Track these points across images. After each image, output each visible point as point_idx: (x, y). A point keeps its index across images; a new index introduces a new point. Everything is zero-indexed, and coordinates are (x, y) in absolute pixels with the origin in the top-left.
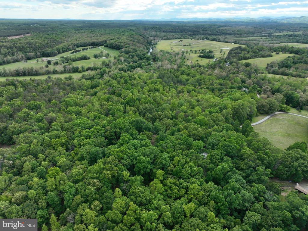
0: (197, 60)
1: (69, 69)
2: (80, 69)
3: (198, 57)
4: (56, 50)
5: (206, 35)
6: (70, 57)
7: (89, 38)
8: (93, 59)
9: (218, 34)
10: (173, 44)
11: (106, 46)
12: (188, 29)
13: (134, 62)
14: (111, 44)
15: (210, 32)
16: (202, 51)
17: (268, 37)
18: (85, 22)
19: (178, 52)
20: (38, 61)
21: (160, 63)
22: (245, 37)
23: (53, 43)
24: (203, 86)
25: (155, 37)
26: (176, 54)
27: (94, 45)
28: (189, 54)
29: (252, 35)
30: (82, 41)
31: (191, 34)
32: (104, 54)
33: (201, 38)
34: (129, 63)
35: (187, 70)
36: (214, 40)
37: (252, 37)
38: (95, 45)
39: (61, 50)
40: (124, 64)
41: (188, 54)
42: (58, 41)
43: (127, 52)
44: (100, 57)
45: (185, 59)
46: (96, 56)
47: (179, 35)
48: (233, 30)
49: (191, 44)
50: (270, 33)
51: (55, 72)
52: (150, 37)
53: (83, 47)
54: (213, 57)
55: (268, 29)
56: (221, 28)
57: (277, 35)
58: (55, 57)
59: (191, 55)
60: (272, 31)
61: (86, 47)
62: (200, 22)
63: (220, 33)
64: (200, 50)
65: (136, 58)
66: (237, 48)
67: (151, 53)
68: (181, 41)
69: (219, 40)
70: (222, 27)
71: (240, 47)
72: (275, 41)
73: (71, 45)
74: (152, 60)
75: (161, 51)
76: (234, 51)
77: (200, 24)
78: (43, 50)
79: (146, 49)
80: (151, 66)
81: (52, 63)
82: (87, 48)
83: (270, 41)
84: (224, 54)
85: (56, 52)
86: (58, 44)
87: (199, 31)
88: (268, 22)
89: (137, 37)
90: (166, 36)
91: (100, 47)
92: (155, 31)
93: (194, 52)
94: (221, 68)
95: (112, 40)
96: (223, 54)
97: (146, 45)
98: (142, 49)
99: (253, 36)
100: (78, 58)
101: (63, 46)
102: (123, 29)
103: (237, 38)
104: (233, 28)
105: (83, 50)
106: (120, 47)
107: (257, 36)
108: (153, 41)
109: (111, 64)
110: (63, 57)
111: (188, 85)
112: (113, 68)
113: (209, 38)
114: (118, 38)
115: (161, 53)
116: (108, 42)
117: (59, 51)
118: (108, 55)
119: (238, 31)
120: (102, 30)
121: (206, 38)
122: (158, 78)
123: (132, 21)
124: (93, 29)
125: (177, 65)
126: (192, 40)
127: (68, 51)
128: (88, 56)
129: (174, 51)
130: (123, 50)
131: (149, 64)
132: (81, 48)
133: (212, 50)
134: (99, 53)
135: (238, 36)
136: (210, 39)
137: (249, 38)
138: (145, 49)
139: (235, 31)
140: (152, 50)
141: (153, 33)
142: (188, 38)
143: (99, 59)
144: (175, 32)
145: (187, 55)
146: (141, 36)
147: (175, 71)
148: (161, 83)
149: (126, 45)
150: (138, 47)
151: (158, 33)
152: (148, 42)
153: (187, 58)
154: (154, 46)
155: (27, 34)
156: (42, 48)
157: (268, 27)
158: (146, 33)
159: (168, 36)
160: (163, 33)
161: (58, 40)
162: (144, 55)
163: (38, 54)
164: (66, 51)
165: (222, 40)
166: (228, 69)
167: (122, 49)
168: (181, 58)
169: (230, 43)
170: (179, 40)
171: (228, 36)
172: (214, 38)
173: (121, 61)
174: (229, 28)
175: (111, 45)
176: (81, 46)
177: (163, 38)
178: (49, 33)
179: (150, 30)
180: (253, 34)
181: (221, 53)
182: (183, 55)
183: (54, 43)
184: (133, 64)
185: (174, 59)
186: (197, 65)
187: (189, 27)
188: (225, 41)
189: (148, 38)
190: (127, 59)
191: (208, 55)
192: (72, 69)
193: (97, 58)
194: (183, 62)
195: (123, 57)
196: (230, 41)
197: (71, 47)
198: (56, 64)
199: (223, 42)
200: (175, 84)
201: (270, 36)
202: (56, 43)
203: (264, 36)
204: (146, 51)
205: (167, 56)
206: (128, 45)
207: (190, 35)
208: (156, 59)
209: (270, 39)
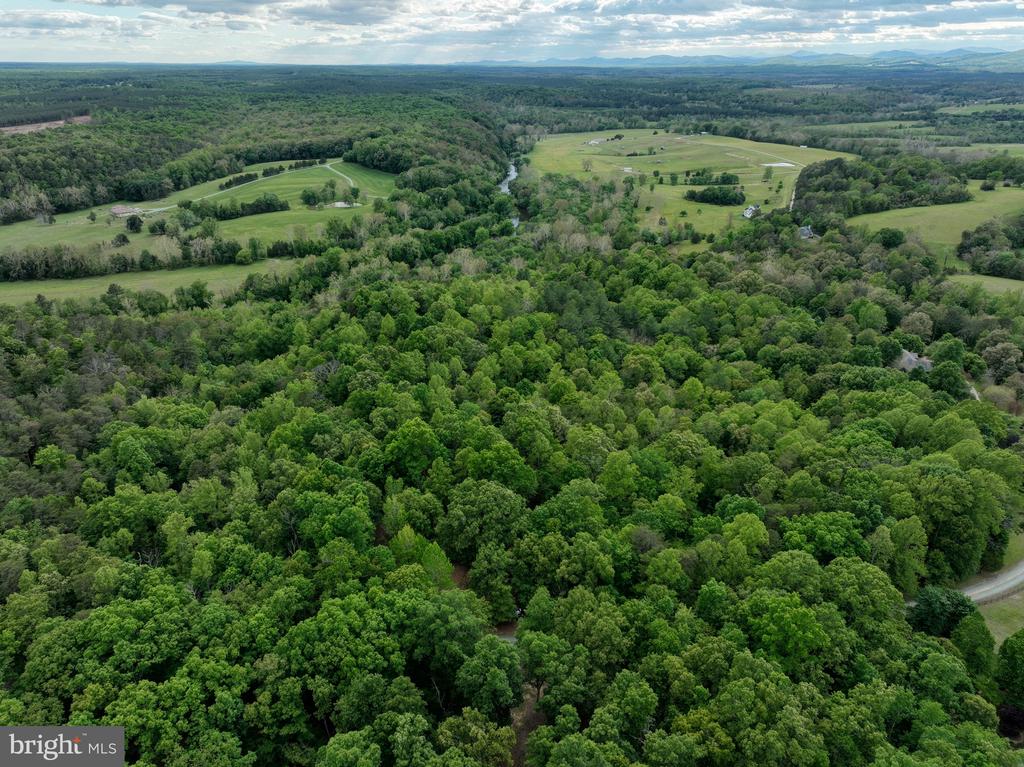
0: (684, 214)
1: (203, 252)
2: (245, 251)
3: (685, 198)
4: (168, 176)
5: (705, 116)
6: (212, 203)
7: (293, 130)
8: (298, 210)
9: (747, 113)
10: (592, 151)
11: (351, 160)
12: (639, 96)
13: (449, 221)
14: (368, 152)
15: (718, 104)
16: (698, 174)
17: (924, 122)
18: (291, 73)
19: (612, 183)
20: (93, 218)
21: (545, 228)
22: (842, 122)
23: (159, 148)
24: (730, 343)
25: (527, 123)
26: (604, 188)
27: (308, 155)
28: (652, 188)
29: (865, 114)
30: (266, 142)
31: (651, 113)
32: (340, 190)
33: (690, 127)
34: (430, 228)
35: (653, 266)
36: (737, 134)
37: (867, 122)
38: (312, 157)
39: (186, 177)
40: (410, 230)
41: (646, 189)
42: (179, 142)
43: (423, 185)
44: (326, 200)
45: (636, 206)
46: (310, 200)
47: (610, 116)
48: (798, 98)
49: (655, 150)
50: (924, 108)
51: (149, 264)
52: (508, 125)
53: (268, 161)
54: (738, 200)
55: (916, 94)
56: (754, 92)
57: (954, 116)
58: (161, 202)
59: (659, 189)
60: (929, 99)
61: (275, 165)
62: (679, 70)
63: (753, 108)
64: (688, 174)
65: (456, 206)
66: (829, 166)
67: (512, 186)
68: (619, 137)
69: (754, 133)
70: (755, 87)
71: (839, 163)
72: (951, 138)
73: (226, 156)
74: (515, 212)
75: (550, 177)
76: (821, 180)
77: (680, 76)
78: (117, 177)
79: (495, 169)
80: (514, 235)
81: (145, 227)
82: (281, 169)
83: (935, 137)
84: (780, 187)
85: (168, 184)
86: (179, 153)
87: (677, 103)
88: (911, 68)
89: (464, 125)
90: (563, 120)
91: (330, 164)
92: (530, 104)
93: (667, 179)
94: (784, 250)
95: (373, 136)
96: (775, 186)
97: (495, 154)
98: (480, 169)
99: (868, 117)
100: (243, 206)
101: (195, 162)
102: (415, 98)
103: (815, 127)
104: (796, 91)
105: (266, 173)
106: (401, 162)
107: (883, 119)
108: (520, 139)
109: (362, 232)
110: (187, 205)
111: (668, 335)
112: (368, 247)
113: (716, 128)
114: (395, 131)
115: (549, 185)
116: (356, 144)
117: (179, 179)
118: (355, 193)
119: (817, 100)
120: (344, 98)
121: (708, 128)
122: (539, 309)
123: (450, 69)
124: (313, 97)
125: (612, 235)
126: (655, 133)
127: (214, 179)
128: (282, 199)
129: (596, 179)
130: (410, 174)
131: (506, 231)
132: (257, 169)
133: (731, 172)
134: (323, 185)
135: (817, 117)
136: (720, 129)
137: (856, 127)
138: (489, 169)
139: (803, 100)
140: (518, 171)
141: (522, 109)
142: (643, 127)
143: (321, 208)
144: (594, 106)
145: (642, 192)
146: (476, 120)
147: (606, 264)
148: (552, 334)
149: (422, 154)
150: (464, 161)
151: (536, 110)
152: (501, 144)
153: (643, 202)
154: (523, 156)
155: (81, 115)
156: (117, 167)
157: (914, 86)
158: (496, 110)
159: (574, 121)
160: (554, 110)
161: (184, 137)
162: (486, 192)
163: (101, 190)
164: (206, 179)
165: (764, 134)
166: (813, 258)
167: (407, 169)
168: (623, 206)
169: (792, 144)
170: (613, 134)
171: (782, 121)
172: (732, 126)
173: (400, 220)
174: (780, 90)
175: (367, 158)
176: (262, 159)
177: (556, 127)
178: (153, 111)
179: (511, 98)
180: (868, 110)
181: (767, 185)
182: (627, 194)
183: (163, 150)
184: (443, 228)
185: (597, 212)
186: (684, 231)
187: (644, 87)
188: (773, 139)
189: (503, 127)
190: (425, 211)
191: (720, 193)
192: (213, 251)
193: (315, 203)
194: (630, 221)
195: (410, 203)
196: (793, 136)
197: (223, 163)
198: (159, 229)
199: (768, 140)
200: (611, 335)
201: (929, 117)
202: (171, 150)
203: (908, 118)
204: (494, 176)
205: (568, 198)
206: (428, 157)
207: (648, 117)
208: (531, 209)
209: (932, 129)
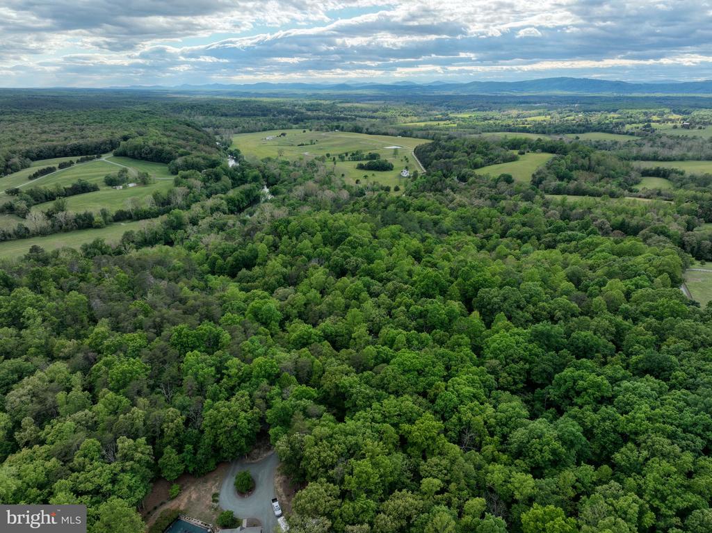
2: (98, 218)
8: (106, 190)
14: (136, 148)
27: (83, 152)
38: (87, 153)
46: (111, 182)
61: (65, 160)
82: (71, 163)
91: (104, 158)
105: (62, 166)
106: (164, 155)
128: (89, 182)
130: (179, 161)
149: (177, 148)
167: (172, 159)
